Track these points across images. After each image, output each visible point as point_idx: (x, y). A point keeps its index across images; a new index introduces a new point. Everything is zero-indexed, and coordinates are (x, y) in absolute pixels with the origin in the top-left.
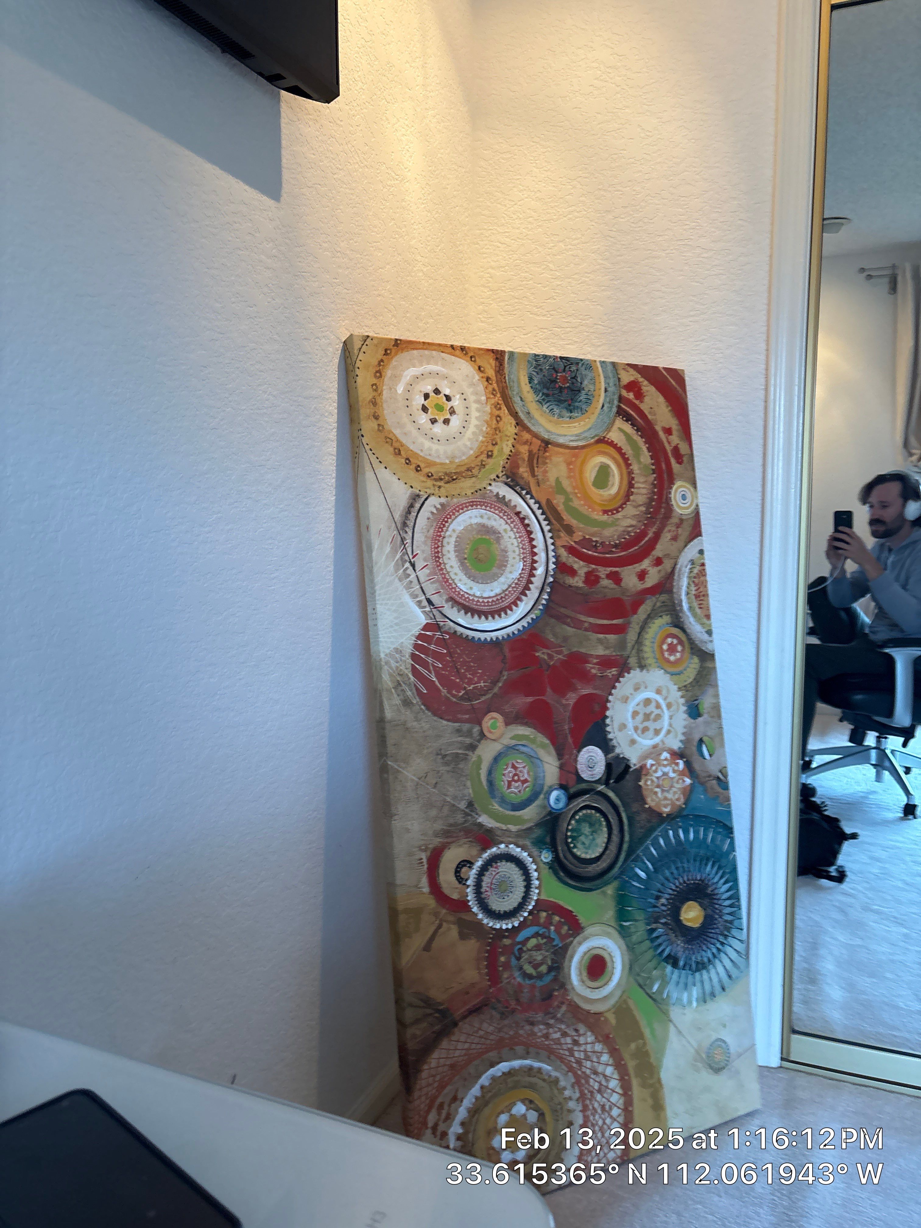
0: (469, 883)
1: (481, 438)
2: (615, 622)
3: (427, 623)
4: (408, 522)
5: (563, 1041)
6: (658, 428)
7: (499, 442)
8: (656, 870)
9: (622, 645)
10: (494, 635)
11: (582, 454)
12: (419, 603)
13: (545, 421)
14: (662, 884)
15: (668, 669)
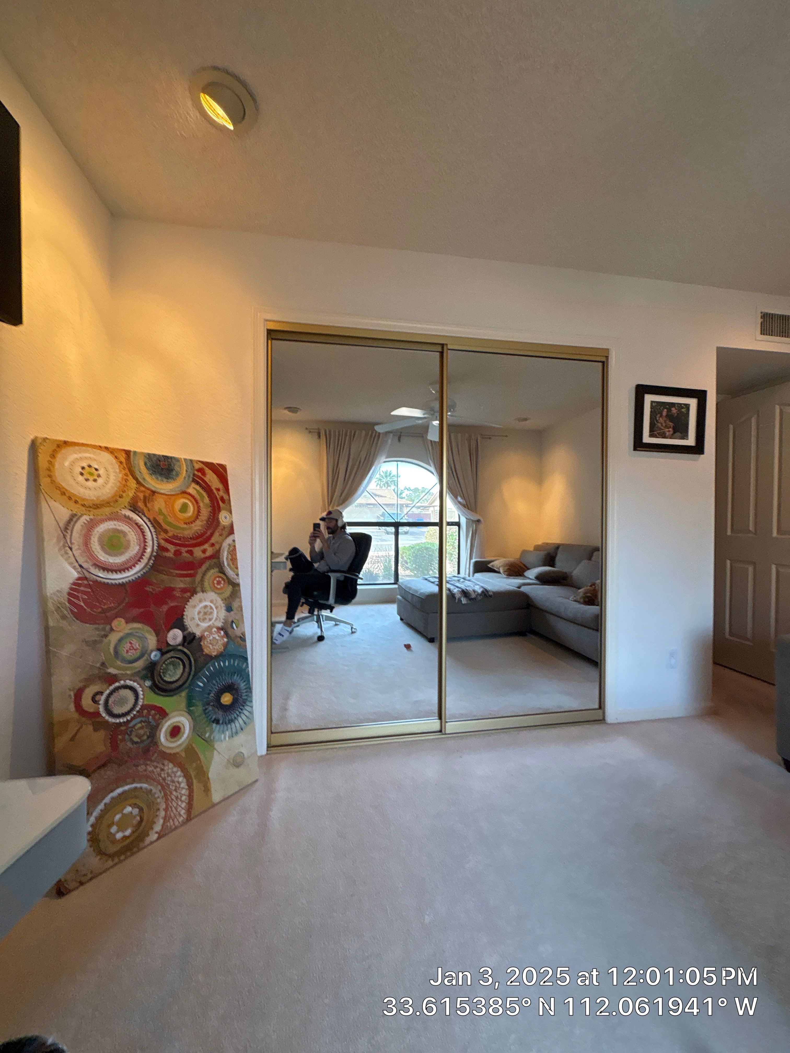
0: (100, 703)
1: (116, 489)
2: (189, 572)
3: (79, 577)
4: (68, 528)
5: (155, 770)
6: (213, 488)
7: (127, 491)
8: (208, 681)
9: (193, 582)
10: (120, 581)
11: (173, 498)
12: (74, 568)
13: (153, 483)
14: (212, 687)
15: (217, 592)
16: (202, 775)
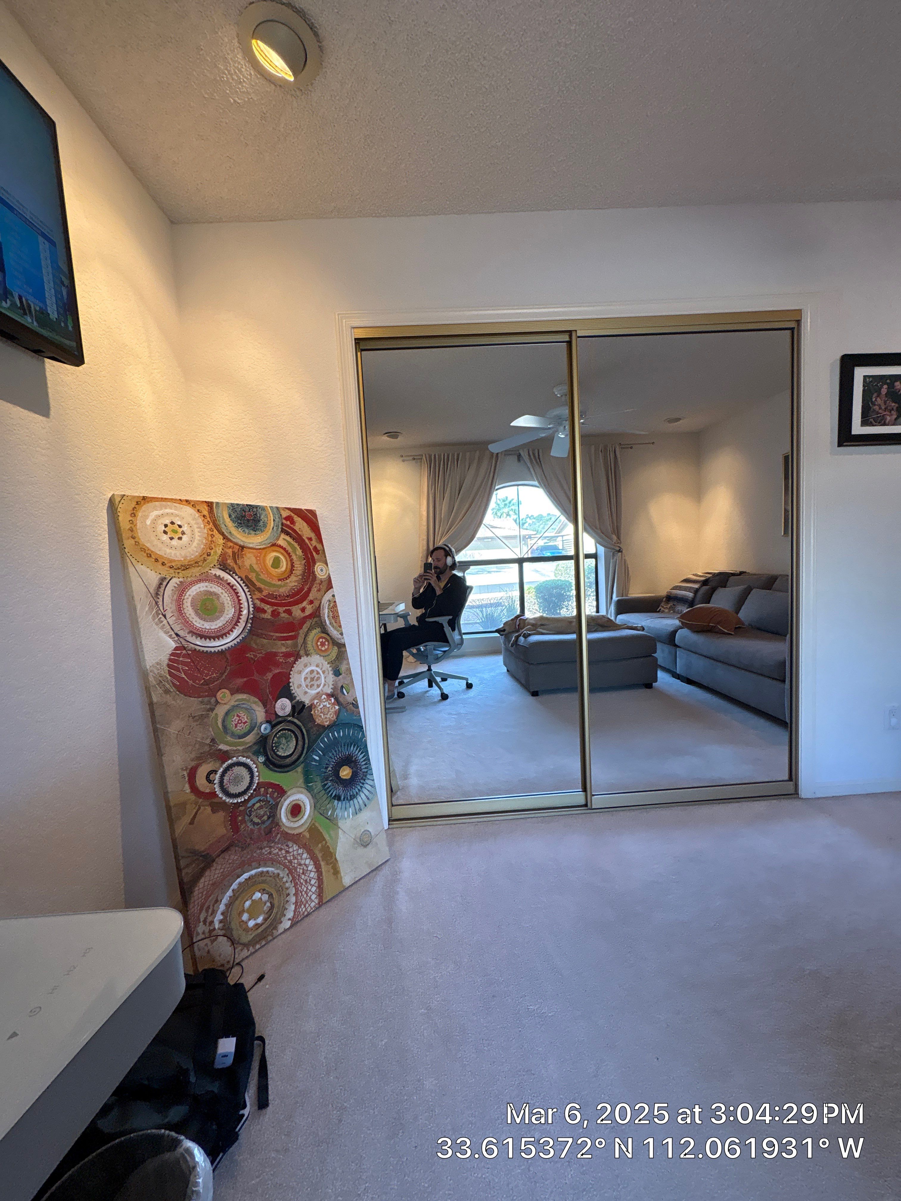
0: (215, 782)
1: (202, 546)
2: (290, 634)
3: (177, 647)
4: (159, 593)
5: (280, 853)
6: (305, 538)
7: (213, 547)
8: (324, 755)
9: (296, 645)
10: (219, 648)
11: (264, 552)
12: (170, 636)
13: (240, 536)
14: (328, 760)
15: (322, 654)
16: (329, 856)
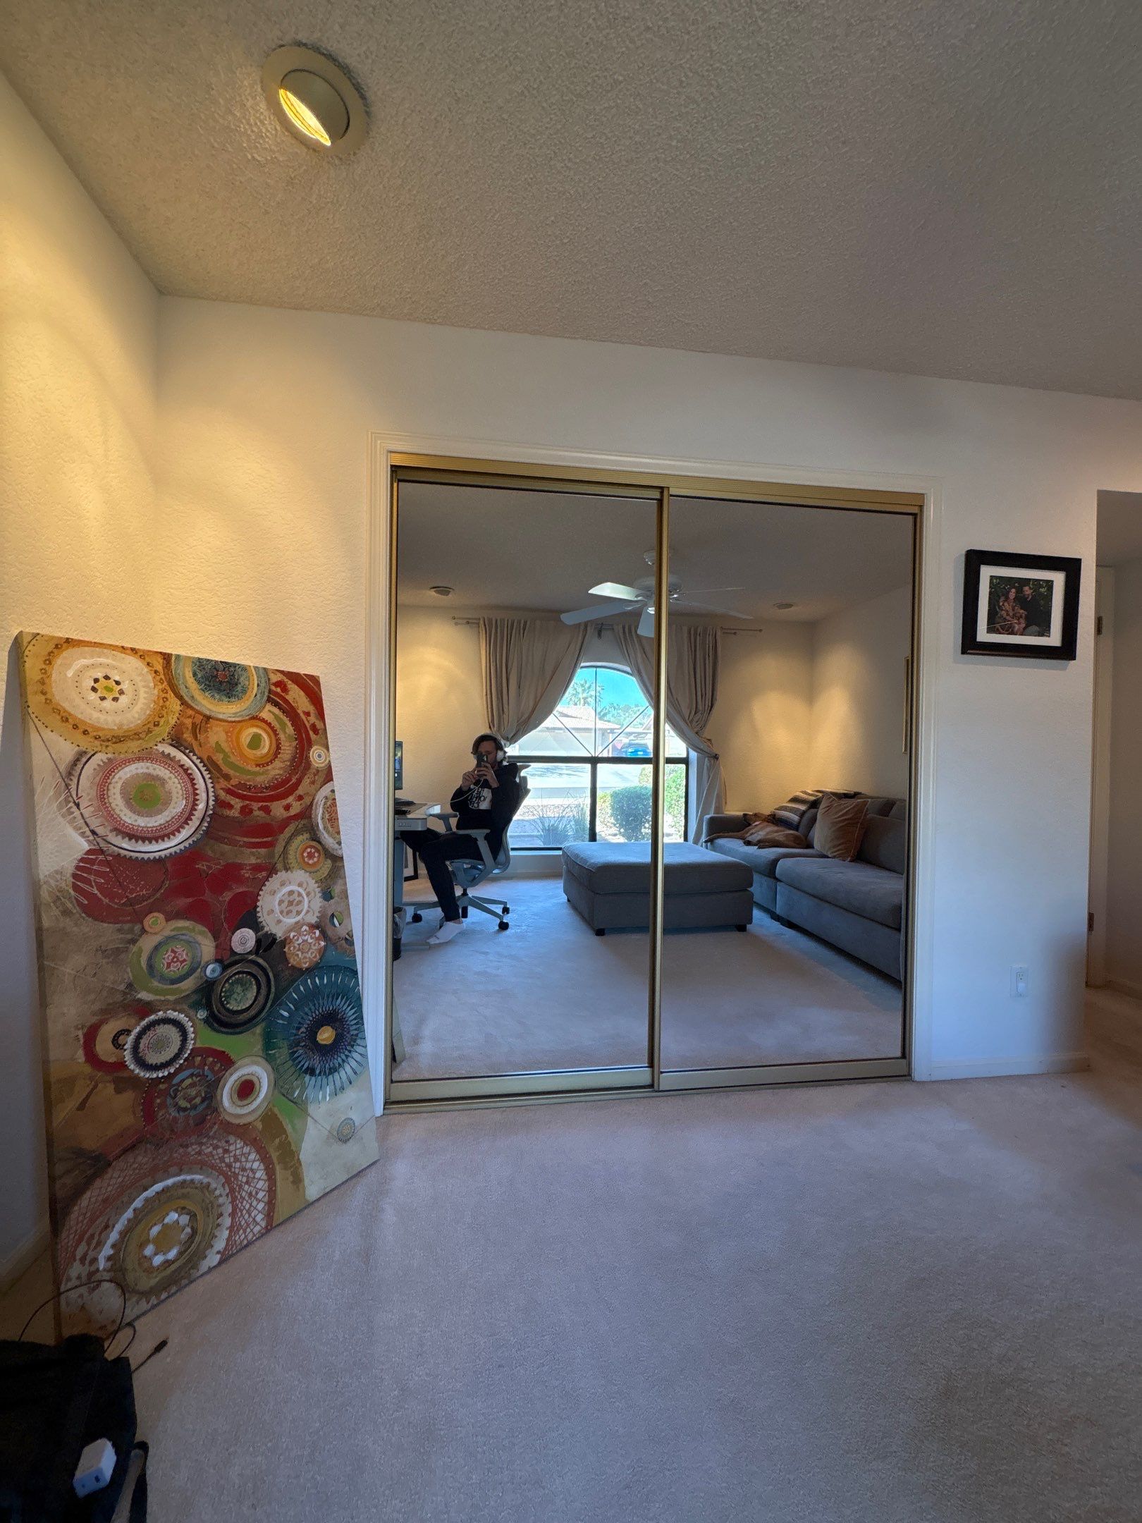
0: (125, 1047)
1: (148, 712)
2: (265, 840)
3: (90, 850)
4: (74, 772)
5: (214, 1152)
6: (300, 711)
7: (165, 716)
8: (296, 1010)
9: (271, 855)
10: (156, 855)
11: (238, 726)
12: (83, 835)
13: (207, 703)
14: (302, 1018)
15: (307, 870)
16: (290, 1156)
